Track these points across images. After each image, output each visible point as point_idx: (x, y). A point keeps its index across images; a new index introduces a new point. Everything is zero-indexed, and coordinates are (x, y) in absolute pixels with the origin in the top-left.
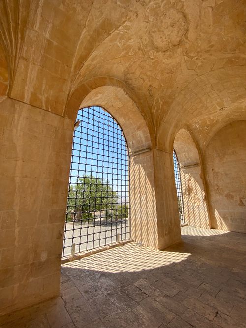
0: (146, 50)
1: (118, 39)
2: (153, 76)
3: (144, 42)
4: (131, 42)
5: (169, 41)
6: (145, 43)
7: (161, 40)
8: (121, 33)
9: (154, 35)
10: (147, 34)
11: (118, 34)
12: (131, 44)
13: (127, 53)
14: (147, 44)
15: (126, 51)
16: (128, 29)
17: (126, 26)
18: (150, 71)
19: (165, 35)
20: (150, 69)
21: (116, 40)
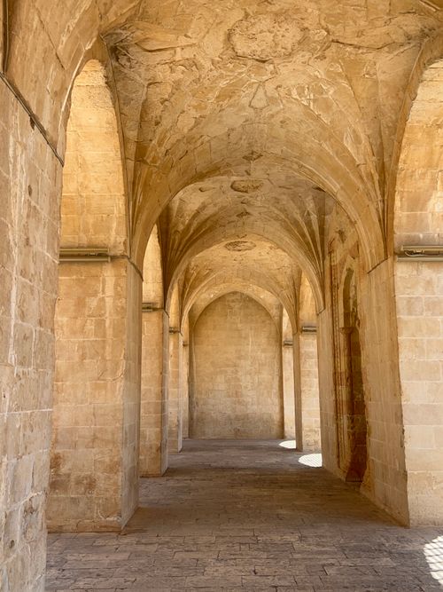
0: (319, 47)
1: (324, 96)
2: (363, 13)
3: (307, 57)
4: (321, 74)
5: (276, 25)
6: (308, 55)
7: (287, 34)
8: (312, 95)
9: (289, 46)
10: (294, 59)
11: (315, 101)
12: (323, 74)
13: (339, 74)
14: (309, 51)
15: (337, 77)
16: (303, 88)
17: (299, 94)
18: (355, 22)
19: (276, 35)
20: (351, 23)
21: (325, 99)
